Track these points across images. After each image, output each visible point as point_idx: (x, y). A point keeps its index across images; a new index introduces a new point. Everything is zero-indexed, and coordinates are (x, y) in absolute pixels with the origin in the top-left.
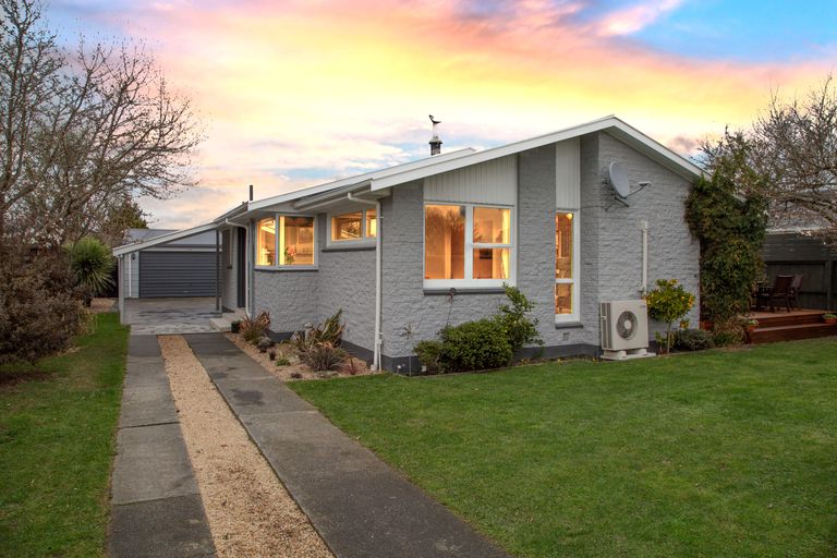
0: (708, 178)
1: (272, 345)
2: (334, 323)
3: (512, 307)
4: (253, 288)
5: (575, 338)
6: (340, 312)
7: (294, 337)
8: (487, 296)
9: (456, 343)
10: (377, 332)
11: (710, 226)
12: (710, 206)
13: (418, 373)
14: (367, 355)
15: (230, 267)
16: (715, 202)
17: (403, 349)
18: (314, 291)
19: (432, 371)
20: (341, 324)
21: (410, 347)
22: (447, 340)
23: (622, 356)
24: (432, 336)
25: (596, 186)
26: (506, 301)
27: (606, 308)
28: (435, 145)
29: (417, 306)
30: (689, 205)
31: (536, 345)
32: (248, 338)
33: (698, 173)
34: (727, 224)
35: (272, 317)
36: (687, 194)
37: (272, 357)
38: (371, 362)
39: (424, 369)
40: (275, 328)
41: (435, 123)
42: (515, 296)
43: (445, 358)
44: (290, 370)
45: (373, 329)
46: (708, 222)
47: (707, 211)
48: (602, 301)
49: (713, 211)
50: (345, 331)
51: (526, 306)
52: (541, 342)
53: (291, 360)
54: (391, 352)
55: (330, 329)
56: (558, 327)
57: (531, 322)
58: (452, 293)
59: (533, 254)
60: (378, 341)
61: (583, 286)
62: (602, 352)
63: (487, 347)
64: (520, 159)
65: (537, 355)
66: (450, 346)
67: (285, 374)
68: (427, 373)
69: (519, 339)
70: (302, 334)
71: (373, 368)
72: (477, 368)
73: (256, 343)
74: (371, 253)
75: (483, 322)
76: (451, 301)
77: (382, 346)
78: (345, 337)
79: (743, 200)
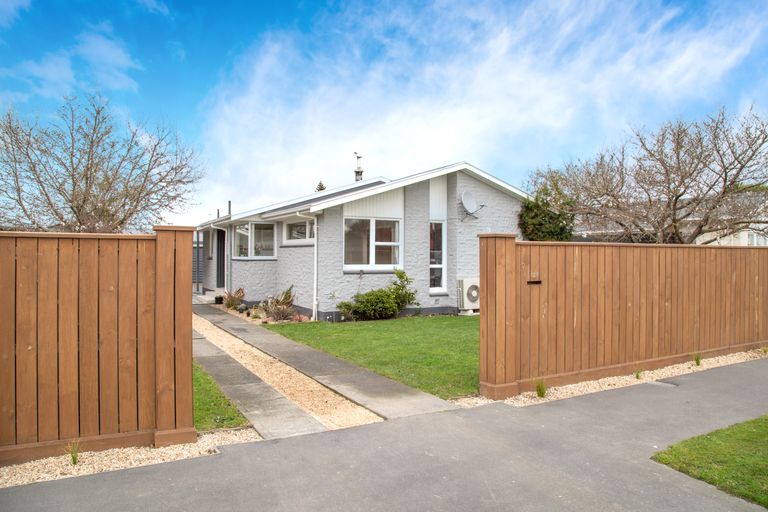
0: (532, 199)
1: (247, 309)
2: (288, 294)
3: (399, 282)
4: (231, 272)
5: (443, 302)
6: (292, 287)
7: (261, 305)
8: (384, 275)
9: (362, 303)
10: (315, 297)
11: (533, 231)
12: (533, 218)
13: (340, 321)
14: (308, 312)
15: (210, 259)
16: (536, 215)
17: (330, 306)
18: (274, 274)
19: (348, 319)
20: (292, 294)
21: (335, 306)
22: (357, 301)
23: (471, 313)
24: (348, 299)
25: (455, 206)
26: (395, 278)
27: (461, 283)
28: (359, 173)
29: (339, 281)
30: (521, 216)
31: (416, 306)
32: (229, 306)
33: (525, 196)
34: (544, 229)
35: (246, 291)
36: (520, 209)
37: (248, 315)
38: (311, 316)
39: (343, 318)
40: (248, 298)
41: (358, 158)
42: (401, 275)
43: (356, 312)
44: (261, 321)
45: (312, 296)
46: (531, 228)
47: (530, 221)
48: (459, 279)
49: (534, 221)
50: (295, 299)
51: (406, 280)
52: (418, 304)
53: (261, 316)
54: (323, 309)
55: (285, 298)
56: (431, 296)
57: (412, 291)
58: (361, 273)
59: (414, 248)
60: (315, 303)
61: (448, 269)
62: (459, 311)
63: (380, 305)
64: (406, 190)
65: (418, 312)
66: (358, 305)
67: (258, 322)
68: (344, 321)
69: (404, 302)
70: (266, 302)
71: (312, 319)
72: (375, 319)
73: (235, 308)
74: (311, 248)
75: (381, 291)
76: (361, 278)
77: (318, 305)
78: (295, 303)
79: (557, 213)
